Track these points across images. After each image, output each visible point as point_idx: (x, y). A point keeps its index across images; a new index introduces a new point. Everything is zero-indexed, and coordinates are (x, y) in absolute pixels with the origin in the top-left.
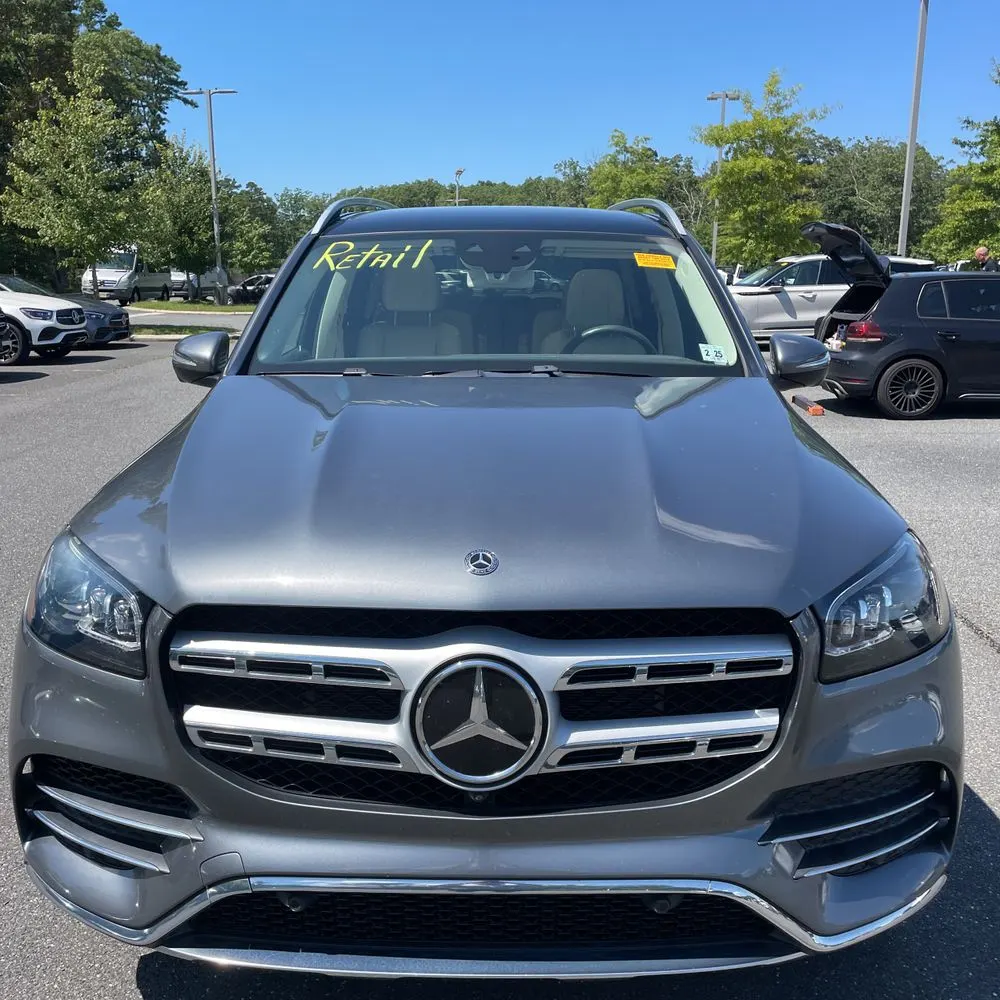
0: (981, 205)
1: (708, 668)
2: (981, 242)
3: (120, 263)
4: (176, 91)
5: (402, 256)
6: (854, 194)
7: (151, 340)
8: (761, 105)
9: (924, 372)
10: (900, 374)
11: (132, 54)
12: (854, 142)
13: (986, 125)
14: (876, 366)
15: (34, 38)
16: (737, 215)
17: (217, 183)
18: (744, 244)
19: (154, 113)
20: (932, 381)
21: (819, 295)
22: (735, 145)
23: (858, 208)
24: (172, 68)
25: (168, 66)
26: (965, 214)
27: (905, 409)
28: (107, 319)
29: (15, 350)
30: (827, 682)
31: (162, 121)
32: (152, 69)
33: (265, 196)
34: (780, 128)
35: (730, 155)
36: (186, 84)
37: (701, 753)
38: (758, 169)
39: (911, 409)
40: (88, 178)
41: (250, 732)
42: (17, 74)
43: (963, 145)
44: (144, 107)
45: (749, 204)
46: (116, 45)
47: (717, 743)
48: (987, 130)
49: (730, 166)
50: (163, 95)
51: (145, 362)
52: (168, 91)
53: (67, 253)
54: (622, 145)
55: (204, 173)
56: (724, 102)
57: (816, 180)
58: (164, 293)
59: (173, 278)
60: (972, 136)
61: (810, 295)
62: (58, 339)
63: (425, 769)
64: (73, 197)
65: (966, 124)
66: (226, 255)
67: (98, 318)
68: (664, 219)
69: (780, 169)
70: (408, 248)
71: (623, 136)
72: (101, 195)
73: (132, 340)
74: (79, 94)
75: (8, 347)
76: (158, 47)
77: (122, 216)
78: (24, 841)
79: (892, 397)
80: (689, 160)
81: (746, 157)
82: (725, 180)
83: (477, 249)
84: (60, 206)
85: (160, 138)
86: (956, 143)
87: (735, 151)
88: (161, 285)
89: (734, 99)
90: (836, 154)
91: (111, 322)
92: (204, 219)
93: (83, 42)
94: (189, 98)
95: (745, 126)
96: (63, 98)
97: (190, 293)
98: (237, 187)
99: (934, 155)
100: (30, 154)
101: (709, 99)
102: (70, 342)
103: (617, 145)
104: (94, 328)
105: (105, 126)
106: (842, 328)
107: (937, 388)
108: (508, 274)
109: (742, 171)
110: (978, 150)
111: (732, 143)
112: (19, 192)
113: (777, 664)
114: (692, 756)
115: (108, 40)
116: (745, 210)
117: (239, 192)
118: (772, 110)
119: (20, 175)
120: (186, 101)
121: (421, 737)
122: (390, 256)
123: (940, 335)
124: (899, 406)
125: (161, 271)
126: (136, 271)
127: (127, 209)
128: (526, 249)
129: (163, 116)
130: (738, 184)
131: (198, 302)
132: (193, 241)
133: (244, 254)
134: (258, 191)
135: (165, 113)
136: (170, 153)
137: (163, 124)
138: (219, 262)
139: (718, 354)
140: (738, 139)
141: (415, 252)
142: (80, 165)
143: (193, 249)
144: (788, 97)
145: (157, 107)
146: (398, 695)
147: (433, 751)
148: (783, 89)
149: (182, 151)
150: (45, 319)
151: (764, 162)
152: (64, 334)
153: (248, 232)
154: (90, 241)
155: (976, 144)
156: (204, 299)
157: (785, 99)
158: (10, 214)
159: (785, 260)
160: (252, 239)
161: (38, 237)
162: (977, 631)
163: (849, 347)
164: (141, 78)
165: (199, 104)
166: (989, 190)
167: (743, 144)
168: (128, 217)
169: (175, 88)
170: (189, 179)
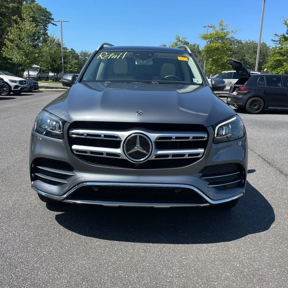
0: (278, 58)
1: (188, 138)
2: (278, 69)
3: (35, 69)
4: (51, 21)
5: (119, 56)
6: (245, 56)
7: (44, 91)
8: (218, 28)
9: (259, 101)
10: (252, 101)
11: (39, 10)
12: (245, 41)
13: (281, 36)
14: (246, 99)
15: (11, 5)
16: (210, 59)
17: (63, 48)
18: (212, 68)
19: (44, 27)
20: (261, 104)
21: (232, 82)
22: (210, 40)
23: (246, 60)
24: (50, 15)
25: (48, 14)
26: (274, 60)
27: (253, 111)
28: (32, 84)
29: (7, 91)
30: (215, 143)
31: (47, 30)
32: (44, 15)
33: (76, 53)
34: (223, 35)
35: (209, 42)
36: (54, 19)
37: (186, 157)
38: (216, 46)
39: (255, 111)
40: (27, 44)
41: (87, 150)
42: (5, 15)
43: (274, 41)
44: (42, 26)
45: (214, 56)
46: (34, 7)
47: (190, 155)
48: (281, 37)
49: (209, 45)
50: (47, 22)
51: (43, 96)
52: (49, 21)
53: (21, 65)
54: (179, 39)
55: (59, 44)
56: (208, 28)
57: (234, 52)
58: (47, 79)
59: (50, 75)
60: (277, 39)
61: (230, 82)
62: (19, 89)
63: (125, 158)
64: (23, 49)
65: (275, 35)
66: (65, 68)
67: (30, 84)
68: (186, 49)
69: (223, 47)
70: (121, 54)
71: (179, 37)
72: (31, 49)
73: (39, 90)
74: (25, 20)
75: (5, 90)
76: (46, 8)
77: (37, 55)
78: (32, 181)
79: (250, 108)
80: (198, 45)
81: (213, 43)
82: (207, 49)
83: (138, 54)
84: (19, 52)
85: (47, 34)
86: (272, 41)
87: (210, 41)
88: (46, 76)
89: (211, 27)
90: (240, 44)
91: (33, 85)
92: (59, 58)
93: (25, 6)
94: (55, 23)
95: (213, 34)
96: (21, 21)
97: (55, 79)
98: (68, 50)
99: (268, 45)
100: (11, 37)
101: (204, 27)
102: (22, 90)
103: (177, 39)
104: (28, 87)
105: (32, 29)
106: (237, 89)
107: (262, 106)
108: (146, 61)
109: (212, 47)
110: (278, 43)
111: (209, 39)
112: (8, 48)
113: (204, 138)
114: (184, 157)
115: (32, 6)
116: (213, 58)
117: (68, 51)
118: (221, 30)
119: (8, 43)
120: (54, 24)
121: (125, 151)
122: (116, 56)
123: (263, 91)
124: (252, 110)
125: (47, 72)
126: (39, 72)
127: (38, 53)
128: (151, 55)
129: (47, 28)
130: (211, 51)
131: (57, 82)
132: (56, 64)
133: (70, 68)
134: (74, 51)
135: (48, 28)
136: (50, 39)
137: (47, 31)
138: (63, 70)
139: (198, 81)
140: (211, 38)
141: (123, 55)
142: (25, 41)
143: (56, 66)
144: (226, 26)
145: (45, 26)
146: (120, 142)
147: (128, 154)
148: (224, 24)
149: (53, 38)
150: (15, 83)
151: (218, 44)
152: (21, 87)
153: (71, 62)
154: (28, 62)
155: (278, 41)
156: (59, 81)
157: (224, 27)
158: (5, 54)
159: (223, 72)
160: (72, 64)
161: (12, 61)
162: (265, 160)
163: (239, 94)
164: (41, 17)
165: (57, 25)
166: (281, 54)
167: (213, 39)
168: (38, 56)
169: (51, 20)
170: (55, 46)
